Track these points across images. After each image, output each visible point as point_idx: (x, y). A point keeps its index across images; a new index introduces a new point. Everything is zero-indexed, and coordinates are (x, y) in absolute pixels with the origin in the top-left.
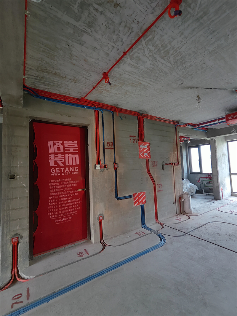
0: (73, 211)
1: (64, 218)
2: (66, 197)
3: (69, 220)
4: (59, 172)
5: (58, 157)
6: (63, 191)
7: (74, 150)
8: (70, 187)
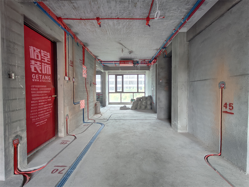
0: (47, 114)
1: (42, 120)
2: (43, 102)
3: (45, 122)
4: (38, 78)
5: (37, 64)
6: (41, 96)
7: (48, 61)
8: (45, 93)
